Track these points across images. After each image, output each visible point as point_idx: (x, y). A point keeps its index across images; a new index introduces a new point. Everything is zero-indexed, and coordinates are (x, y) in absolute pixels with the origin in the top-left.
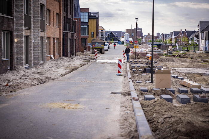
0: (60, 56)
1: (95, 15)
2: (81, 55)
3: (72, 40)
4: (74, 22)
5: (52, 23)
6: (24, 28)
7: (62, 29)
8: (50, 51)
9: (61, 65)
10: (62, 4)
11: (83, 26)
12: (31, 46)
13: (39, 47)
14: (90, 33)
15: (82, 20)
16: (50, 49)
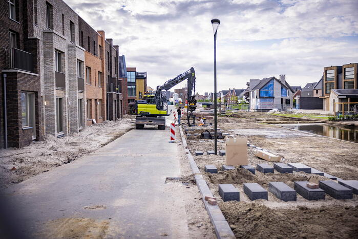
0: (104, 120)
1: (142, 75)
2: (128, 117)
3: (118, 101)
4: (119, 82)
5: (93, 83)
6: (55, 89)
7: (105, 89)
8: (91, 115)
9: (104, 131)
10: (104, 61)
11: (130, 87)
12: (65, 110)
13: (76, 110)
14: (138, 93)
15: (129, 80)
16: (91, 112)
